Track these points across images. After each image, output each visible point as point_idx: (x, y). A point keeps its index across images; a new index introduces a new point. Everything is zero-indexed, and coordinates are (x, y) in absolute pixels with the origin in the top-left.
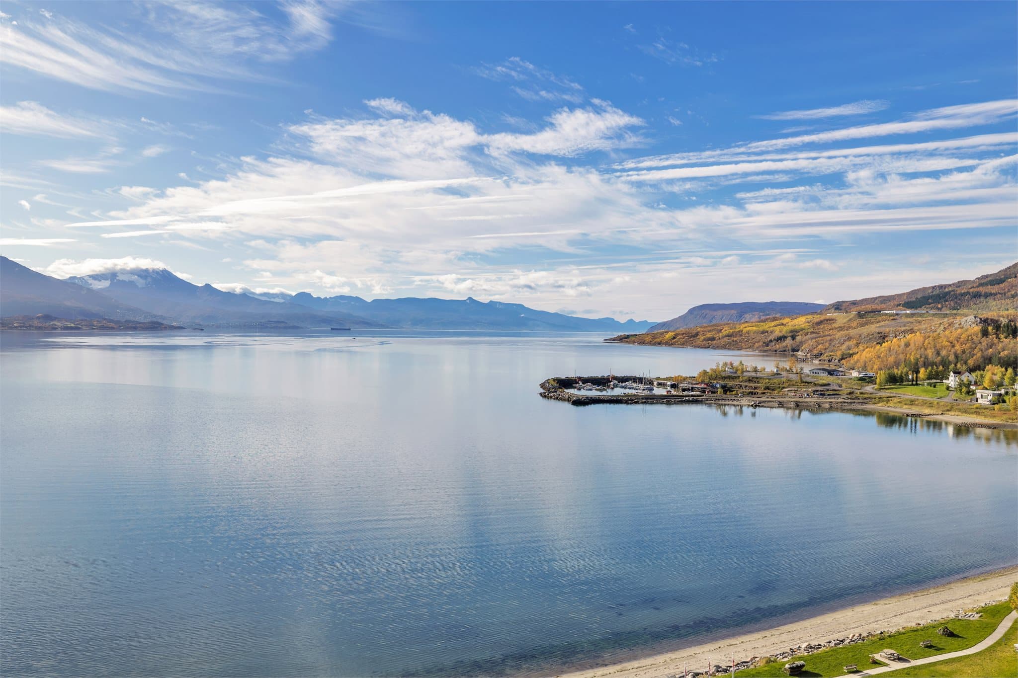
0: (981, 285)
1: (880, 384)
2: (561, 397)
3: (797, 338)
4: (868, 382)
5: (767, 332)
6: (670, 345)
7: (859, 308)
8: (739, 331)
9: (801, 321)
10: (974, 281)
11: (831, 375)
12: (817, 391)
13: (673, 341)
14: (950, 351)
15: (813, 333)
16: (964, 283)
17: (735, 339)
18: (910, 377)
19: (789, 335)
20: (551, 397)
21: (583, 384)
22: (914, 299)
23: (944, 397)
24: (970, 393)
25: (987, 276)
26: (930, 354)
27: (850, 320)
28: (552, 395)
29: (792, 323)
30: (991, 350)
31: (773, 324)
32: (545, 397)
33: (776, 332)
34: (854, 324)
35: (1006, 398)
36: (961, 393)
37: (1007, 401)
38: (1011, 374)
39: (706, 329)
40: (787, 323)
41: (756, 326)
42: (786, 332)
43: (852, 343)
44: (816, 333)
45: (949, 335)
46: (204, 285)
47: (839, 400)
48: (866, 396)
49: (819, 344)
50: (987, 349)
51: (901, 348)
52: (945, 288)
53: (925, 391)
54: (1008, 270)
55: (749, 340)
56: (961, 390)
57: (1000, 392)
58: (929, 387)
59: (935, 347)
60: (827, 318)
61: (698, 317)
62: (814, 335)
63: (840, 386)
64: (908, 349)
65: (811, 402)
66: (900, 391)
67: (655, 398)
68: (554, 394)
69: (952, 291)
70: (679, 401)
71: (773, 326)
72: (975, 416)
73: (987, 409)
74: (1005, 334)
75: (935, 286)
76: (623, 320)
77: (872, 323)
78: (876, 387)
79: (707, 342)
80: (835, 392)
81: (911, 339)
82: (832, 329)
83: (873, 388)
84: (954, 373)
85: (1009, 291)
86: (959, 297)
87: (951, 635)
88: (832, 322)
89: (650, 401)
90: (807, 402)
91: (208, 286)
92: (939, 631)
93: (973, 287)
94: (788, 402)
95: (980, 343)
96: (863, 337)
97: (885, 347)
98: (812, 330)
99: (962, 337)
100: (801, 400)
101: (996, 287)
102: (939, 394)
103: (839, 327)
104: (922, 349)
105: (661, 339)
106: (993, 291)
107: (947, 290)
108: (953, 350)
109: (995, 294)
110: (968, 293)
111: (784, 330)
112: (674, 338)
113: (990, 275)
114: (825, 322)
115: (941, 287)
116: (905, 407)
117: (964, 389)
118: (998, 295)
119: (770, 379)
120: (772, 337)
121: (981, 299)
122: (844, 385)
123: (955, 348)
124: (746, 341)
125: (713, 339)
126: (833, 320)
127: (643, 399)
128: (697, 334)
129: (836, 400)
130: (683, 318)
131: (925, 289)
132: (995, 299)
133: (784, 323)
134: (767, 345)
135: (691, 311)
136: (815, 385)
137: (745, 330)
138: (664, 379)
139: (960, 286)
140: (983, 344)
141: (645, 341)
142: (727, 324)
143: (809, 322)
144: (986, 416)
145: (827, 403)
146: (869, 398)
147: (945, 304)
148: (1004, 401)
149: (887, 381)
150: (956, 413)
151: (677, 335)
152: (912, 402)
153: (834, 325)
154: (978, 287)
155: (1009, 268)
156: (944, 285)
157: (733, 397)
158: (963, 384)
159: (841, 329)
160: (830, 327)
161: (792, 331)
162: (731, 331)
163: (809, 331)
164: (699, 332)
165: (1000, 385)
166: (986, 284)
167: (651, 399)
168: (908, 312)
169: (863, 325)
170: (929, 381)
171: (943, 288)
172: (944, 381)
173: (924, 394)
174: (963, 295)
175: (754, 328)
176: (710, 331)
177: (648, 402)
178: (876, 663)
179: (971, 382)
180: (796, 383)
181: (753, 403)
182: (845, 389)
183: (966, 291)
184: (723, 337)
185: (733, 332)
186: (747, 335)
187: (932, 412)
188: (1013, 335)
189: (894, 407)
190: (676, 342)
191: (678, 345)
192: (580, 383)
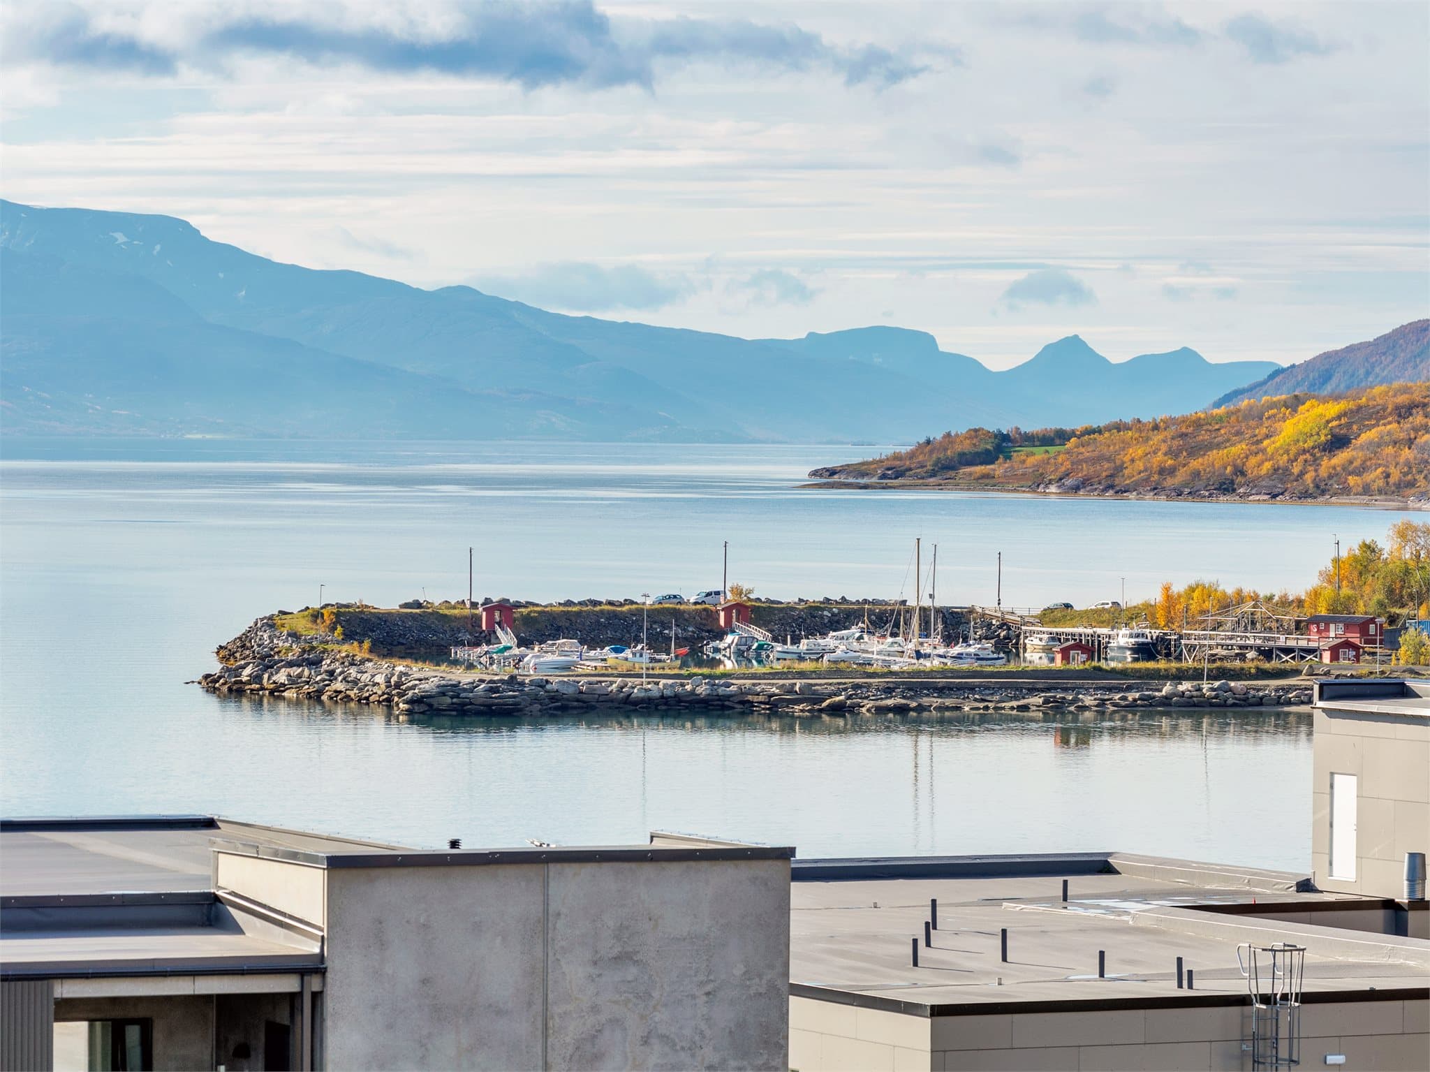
2: (339, 686)
6: (1305, 495)
20: (276, 692)
21: (523, 642)
28: (281, 677)
32: (236, 692)
67: (972, 689)
68: (296, 671)
70: (1132, 706)
89: (936, 701)
105: (1237, 449)
112: (1338, 442)
127: (889, 691)
141: (1120, 468)
151: (1363, 415)
167: (941, 691)
177: (921, 709)
190: (1350, 469)
191: (1366, 490)
192: (506, 638)
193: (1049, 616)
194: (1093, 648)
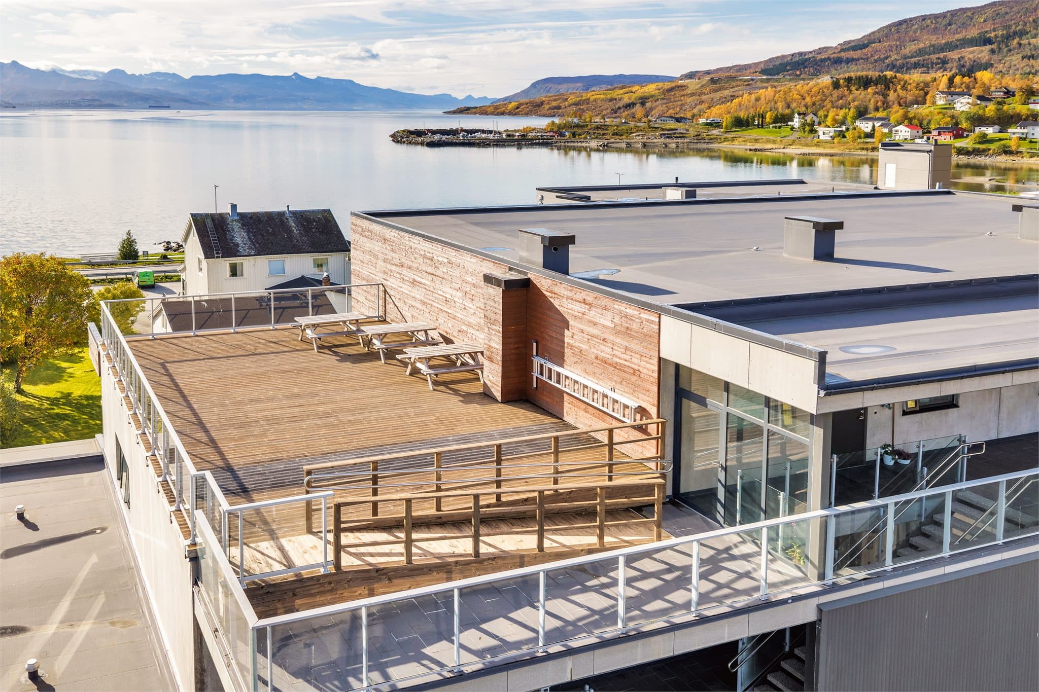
0: (843, 50)
1: (726, 127)
2: (414, 141)
3: (647, 104)
4: (715, 127)
5: (616, 99)
6: (514, 115)
7: (712, 76)
8: (586, 100)
9: (651, 89)
10: (836, 48)
11: (679, 122)
12: (664, 134)
13: (516, 111)
14: (800, 104)
15: (663, 99)
16: (826, 49)
17: (582, 107)
18: (756, 123)
19: (638, 102)
20: (404, 142)
21: (432, 135)
22: (771, 67)
23: (788, 136)
24: (813, 131)
25: (850, 42)
26: (781, 106)
27: (703, 86)
28: (405, 140)
29: (642, 90)
30: (841, 101)
31: (622, 91)
33: (625, 100)
34: (707, 90)
35: (847, 134)
36: (805, 132)
37: (847, 136)
38: (853, 113)
39: (552, 99)
40: (636, 91)
41: (603, 94)
42: (635, 99)
43: (703, 106)
44: (667, 99)
45: (800, 89)
46: (10, 62)
47: (685, 141)
48: (712, 137)
49: (669, 109)
50: (838, 100)
51: (752, 102)
52: (805, 55)
53: (770, 132)
54: (872, 35)
55: (596, 107)
56: (804, 129)
57: (841, 129)
58: (774, 129)
59: (786, 99)
60: (679, 85)
61: (542, 90)
62: (665, 101)
63: (688, 130)
64: (757, 103)
65: (658, 142)
66: (745, 133)
67: (506, 141)
68: (407, 139)
69: (813, 57)
70: (530, 144)
71: (622, 94)
72: (815, 148)
73: (828, 142)
74: (856, 86)
75: (795, 53)
76: (460, 96)
77: (726, 89)
78: (722, 130)
79: (553, 111)
80: (682, 135)
81: (761, 94)
82: (684, 95)
83: (719, 132)
84: (799, 114)
85: (872, 56)
86: (819, 63)
88: (683, 88)
90: (654, 143)
91: (15, 63)
93: (834, 53)
94: (635, 142)
95: (831, 95)
96: (715, 100)
97: (735, 103)
98: (662, 96)
99: (813, 90)
100: (648, 141)
101: (859, 52)
102: (783, 135)
103: (691, 94)
104: (772, 103)
105: (504, 109)
106: (856, 57)
107: (807, 57)
108: (803, 103)
109: (858, 60)
110: (829, 59)
111: (634, 97)
112: (518, 108)
113: (853, 41)
114: (677, 89)
115: (801, 54)
116: (749, 144)
117: (807, 128)
118: (861, 61)
119: (618, 126)
120: (620, 104)
121: (843, 65)
122: (691, 130)
123: (806, 100)
124: (594, 109)
125: (559, 108)
126: (684, 86)
127: (494, 142)
128: (542, 103)
129: (682, 141)
130: (525, 92)
131: (783, 57)
132: (856, 64)
133: (634, 91)
134: (616, 112)
135: (534, 85)
136: (663, 129)
137: (592, 99)
138: (512, 131)
139: (821, 53)
140: (834, 96)
142: (573, 93)
143: (659, 89)
144: (824, 148)
145: (673, 143)
146: (715, 138)
147: (804, 71)
148: (844, 137)
149: (733, 125)
150: (798, 147)
151: (521, 104)
152: (756, 140)
153: (685, 92)
154: (839, 52)
155: (873, 33)
156: (804, 52)
157: (582, 140)
158: (807, 124)
159: (693, 94)
160: (682, 93)
161: (641, 98)
162: (578, 99)
163: (659, 97)
164: (544, 101)
165: (843, 123)
166: (848, 49)
167: (501, 142)
168: (765, 77)
169: (715, 91)
170: (774, 125)
171: (803, 55)
172: (789, 123)
173: (769, 134)
174: (822, 60)
175: (602, 96)
176: (555, 100)
179: (814, 122)
180: (644, 128)
181: (601, 143)
182: (692, 132)
183: (826, 57)
184: (569, 106)
185: (579, 101)
186: (594, 103)
187: (774, 147)
188: (864, 87)
189: (739, 145)
190: (520, 111)
191: (522, 114)
192: (430, 134)
193: (505, 131)
194: (513, 136)
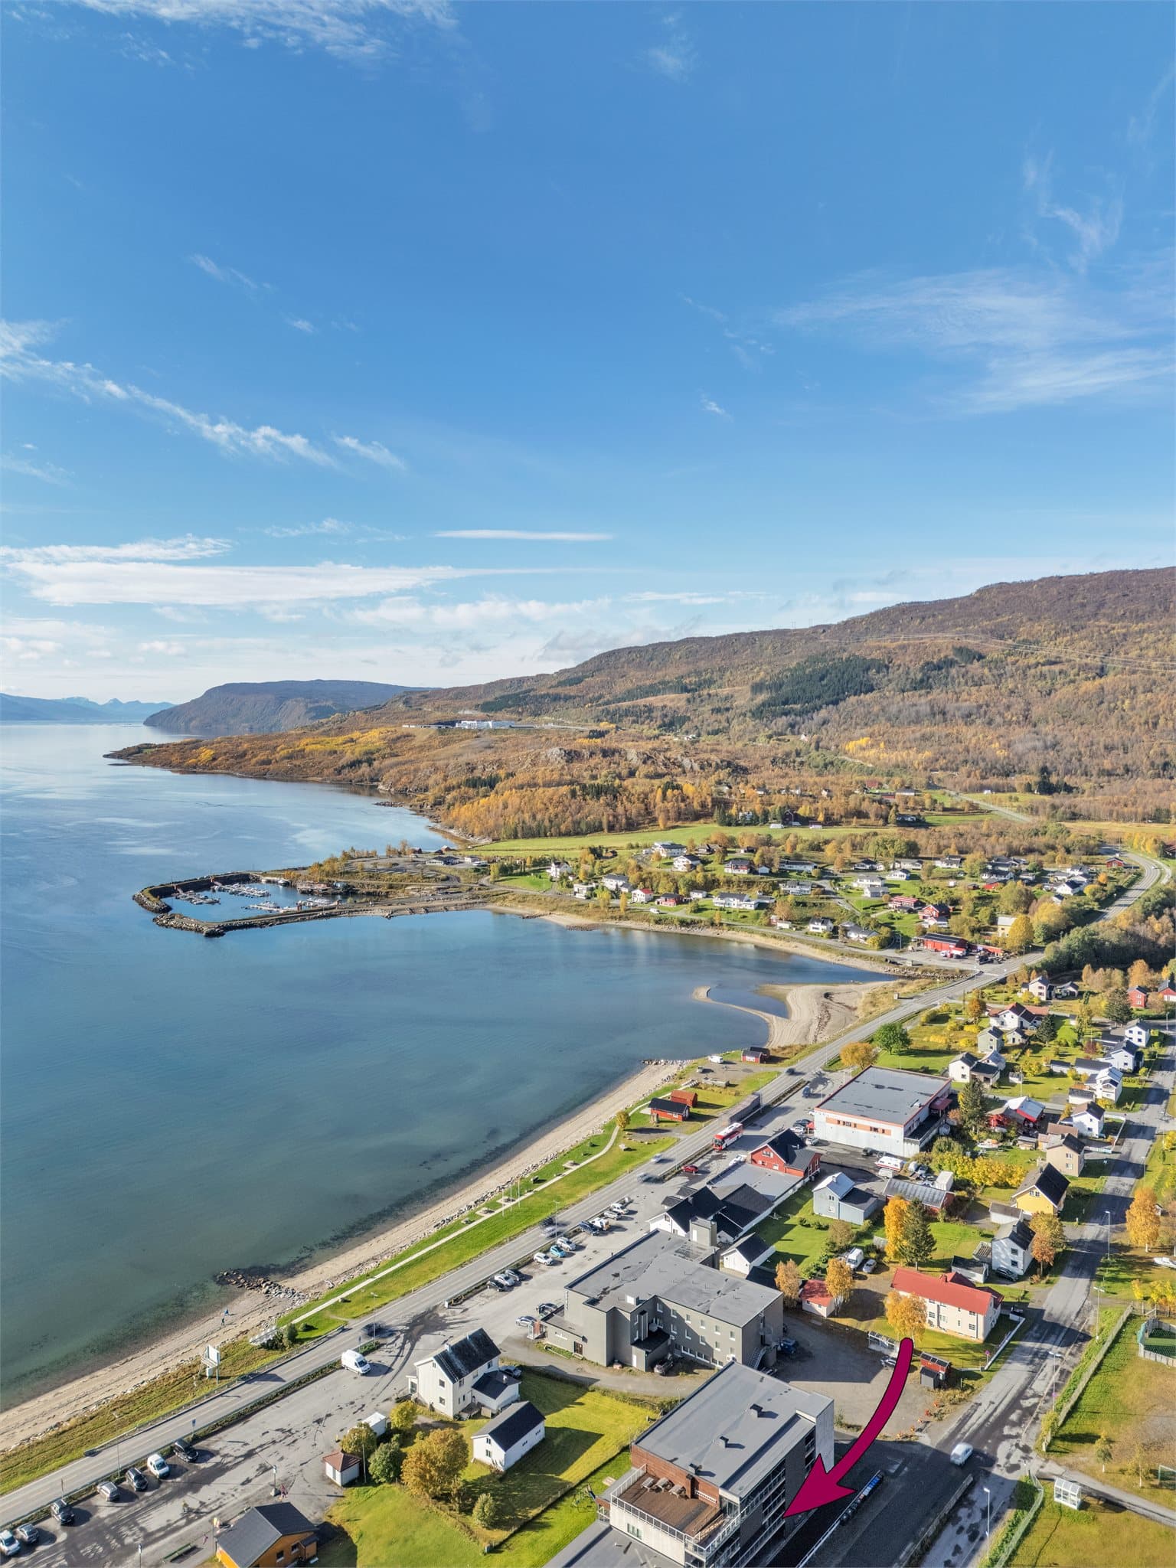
0: (560, 683)
1: (494, 877)
3: (375, 763)
5: (335, 752)
8: (300, 750)
10: (553, 677)
12: (440, 889)
13: (212, 764)
15: (391, 756)
16: (544, 678)
17: (297, 764)
19: (364, 758)
22: (493, 699)
23: (549, 889)
24: (569, 885)
25: (566, 672)
27: (431, 737)
30: (580, 814)
31: (340, 739)
33: (348, 754)
35: (597, 892)
36: (562, 886)
37: (598, 896)
39: (255, 745)
40: (358, 739)
41: (321, 743)
42: (360, 755)
44: (394, 755)
48: (484, 892)
50: (577, 813)
52: (525, 684)
53: (533, 883)
55: (315, 763)
56: (562, 883)
57: (592, 886)
58: (535, 878)
60: (405, 733)
61: (221, 702)
62: (393, 759)
66: (511, 883)
69: (532, 689)
71: (342, 744)
72: (575, 916)
73: (584, 906)
75: (514, 679)
78: (490, 879)
79: (262, 767)
80: (456, 890)
82: (412, 749)
83: (488, 880)
85: (587, 693)
86: (539, 700)
87: (594, 1146)
88: (410, 739)
92: (588, 1145)
93: (553, 685)
95: (571, 805)
98: (389, 751)
100: (429, 904)
101: (575, 687)
102: (544, 887)
103: (419, 747)
106: (572, 694)
107: (527, 686)
109: (575, 698)
110: (548, 695)
111: (358, 751)
112: (214, 759)
113: (570, 670)
114: (403, 738)
115: (520, 681)
116: (519, 905)
117: (564, 883)
118: (578, 700)
120: (343, 762)
121: (561, 704)
123: (549, 811)
124: (312, 766)
125: (269, 763)
126: (411, 736)
128: (244, 753)
132: (574, 704)
133: (355, 739)
134: (339, 775)
135: (210, 693)
137: (308, 749)
138: (273, 875)
139: (540, 682)
140: (573, 807)
143: (383, 739)
144: (583, 916)
146: (488, 895)
147: (526, 708)
148: (595, 895)
149: (499, 872)
150: (562, 912)
152: (524, 898)
153: (414, 743)
154: (558, 685)
157: (365, 907)
158: (564, 877)
161: (366, 753)
162: (290, 750)
163: (386, 752)
164: (247, 750)
166: (564, 683)
173: (532, 886)
174: (543, 695)
175: (319, 746)
176: (261, 749)
178: (566, 1169)
179: (569, 873)
180: (418, 878)
182: (464, 884)
184: (281, 760)
185: (292, 753)
186: (311, 756)
187: (542, 912)
